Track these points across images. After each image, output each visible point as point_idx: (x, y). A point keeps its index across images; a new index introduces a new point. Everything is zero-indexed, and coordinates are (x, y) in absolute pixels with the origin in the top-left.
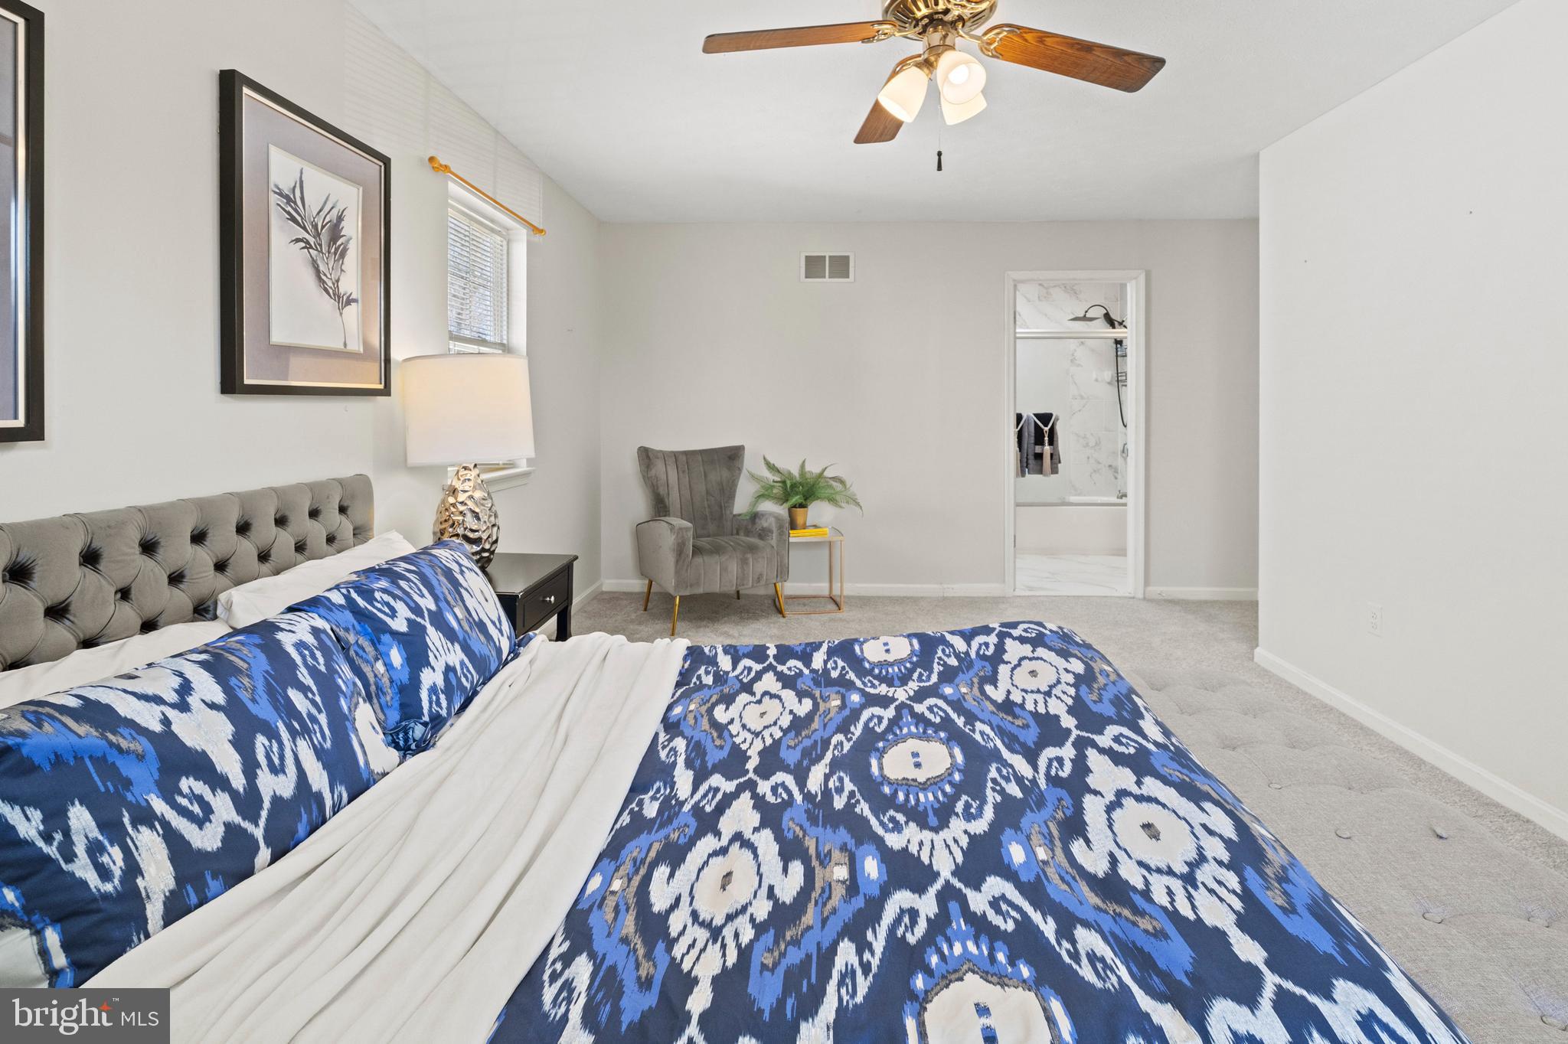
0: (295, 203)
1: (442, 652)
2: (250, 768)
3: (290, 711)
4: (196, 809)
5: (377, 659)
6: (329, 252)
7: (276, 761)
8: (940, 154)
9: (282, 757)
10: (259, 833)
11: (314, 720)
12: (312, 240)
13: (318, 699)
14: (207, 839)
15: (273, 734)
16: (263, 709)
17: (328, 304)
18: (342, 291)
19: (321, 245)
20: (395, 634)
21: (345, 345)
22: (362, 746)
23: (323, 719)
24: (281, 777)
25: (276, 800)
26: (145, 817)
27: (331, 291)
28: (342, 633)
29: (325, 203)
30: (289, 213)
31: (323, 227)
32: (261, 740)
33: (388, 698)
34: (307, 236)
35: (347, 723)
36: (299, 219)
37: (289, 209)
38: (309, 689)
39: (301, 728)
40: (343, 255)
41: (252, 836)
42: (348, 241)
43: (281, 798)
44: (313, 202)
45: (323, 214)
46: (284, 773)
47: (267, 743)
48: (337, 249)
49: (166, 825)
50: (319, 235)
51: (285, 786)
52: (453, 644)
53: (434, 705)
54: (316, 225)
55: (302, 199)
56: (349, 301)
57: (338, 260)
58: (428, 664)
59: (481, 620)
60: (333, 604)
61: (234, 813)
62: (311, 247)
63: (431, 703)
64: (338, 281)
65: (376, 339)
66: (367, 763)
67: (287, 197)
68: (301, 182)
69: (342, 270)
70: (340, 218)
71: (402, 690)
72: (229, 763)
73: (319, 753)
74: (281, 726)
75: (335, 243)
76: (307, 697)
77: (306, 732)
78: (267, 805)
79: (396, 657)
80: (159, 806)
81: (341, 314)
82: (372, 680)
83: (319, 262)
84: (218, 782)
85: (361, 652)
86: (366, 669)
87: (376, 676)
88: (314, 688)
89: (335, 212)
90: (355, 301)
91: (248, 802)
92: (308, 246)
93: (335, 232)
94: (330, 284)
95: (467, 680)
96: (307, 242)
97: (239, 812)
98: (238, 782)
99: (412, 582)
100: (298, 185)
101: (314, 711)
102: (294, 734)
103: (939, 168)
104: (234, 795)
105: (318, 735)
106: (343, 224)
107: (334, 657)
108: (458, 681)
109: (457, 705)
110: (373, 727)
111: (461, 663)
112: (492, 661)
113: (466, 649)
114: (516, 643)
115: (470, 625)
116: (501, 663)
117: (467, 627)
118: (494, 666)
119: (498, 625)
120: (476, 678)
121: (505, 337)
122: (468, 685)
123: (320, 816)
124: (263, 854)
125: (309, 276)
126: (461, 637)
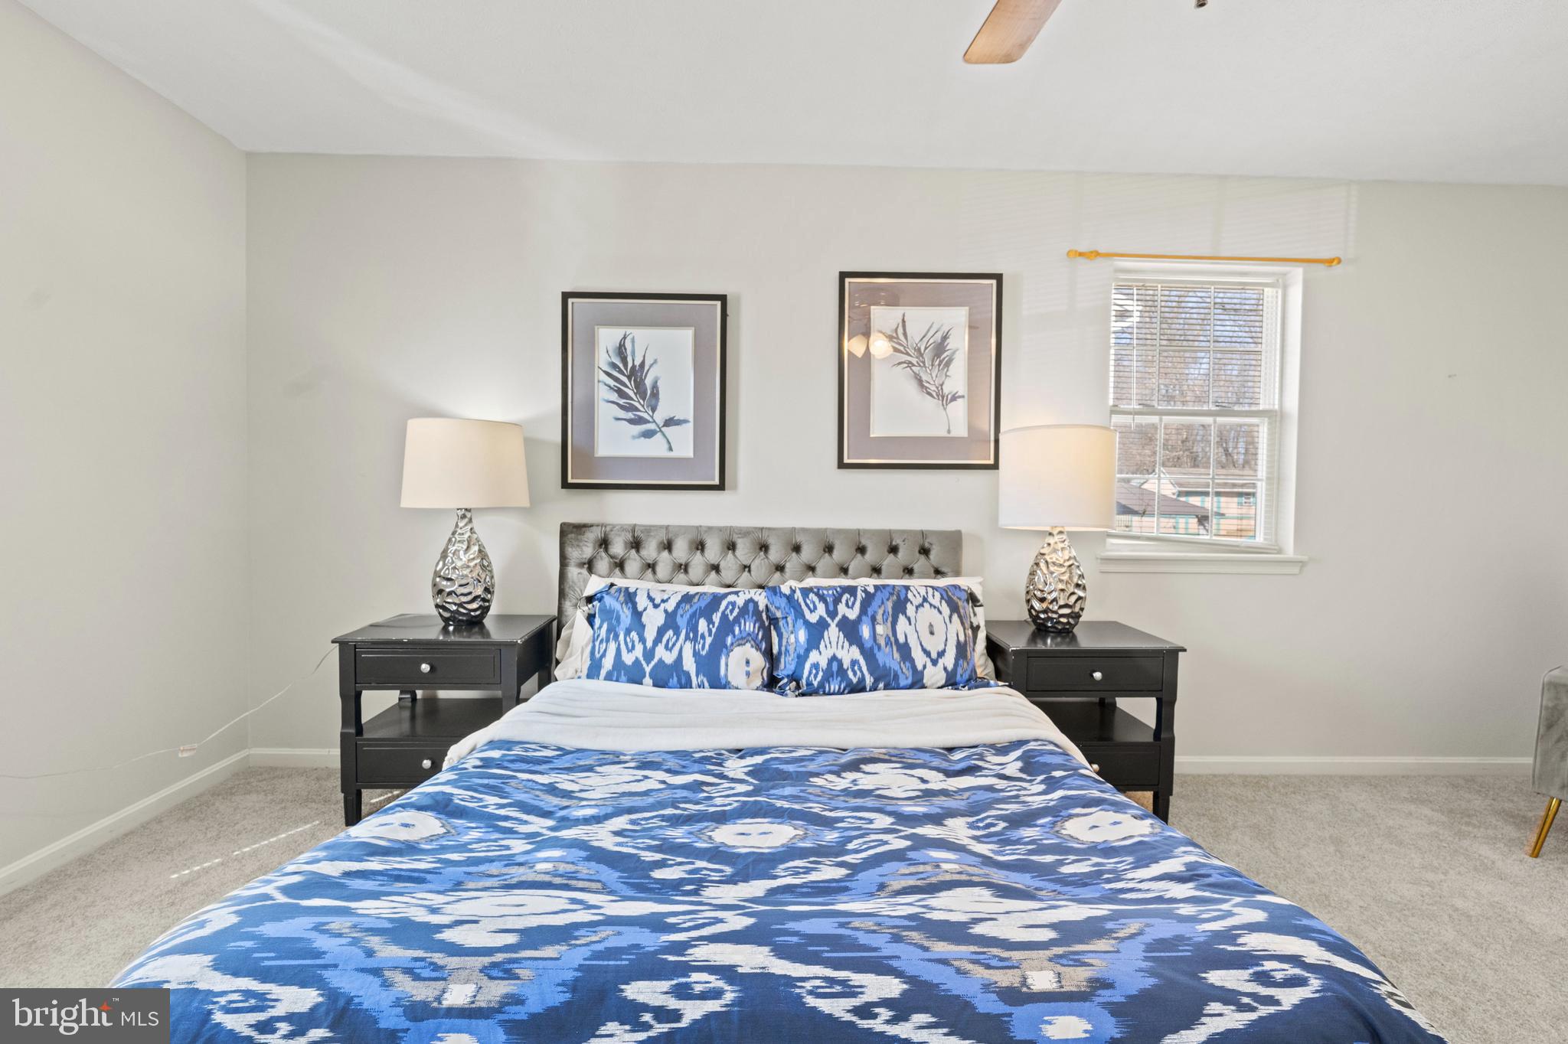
0: (898, 338)
1: (834, 644)
2: (657, 640)
3: (693, 628)
4: (630, 645)
5: (792, 633)
6: (932, 365)
7: (670, 645)
9: (674, 645)
10: (648, 669)
11: (703, 637)
12: (914, 361)
13: (714, 630)
14: (628, 659)
15: (677, 633)
16: (682, 622)
17: (931, 403)
18: (946, 390)
19: (924, 362)
20: (807, 623)
21: (949, 431)
22: (727, 665)
23: (709, 640)
24: (668, 652)
25: (661, 661)
26: (616, 637)
27: (934, 394)
28: (773, 609)
29: (929, 330)
30: (892, 347)
31: (926, 348)
32: (670, 633)
33: (790, 659)
34: (909, 358)
35: (724, 650)
36: (902, 348)
37: (893, 344)
38: (713, 624)
39: (693, 635)
40: (948, 364)
41: (644, 669)
42: (954, 353)
43: (664, 662)
44: (915, 331)
45: (926, 340)
46: (671, 652)
47: (672, 635)
48: (941, 362)
49: (619, 645)
50: (922, 355)
51: (669, 658)
52: (850, 645)
53: (812, 676)
54: (919, 349)
55: (905, 334)
56: (954, 398)
57: (943, 369)
58: (818, 648)
59: (906, 643)
60: (781, 592)
61: (641, 655)
62: (914, 365)
63: (810, 673)
64: (942, 385)
65: (987, 424)
66: (726, 676)
67: (891, 337)
68: (904, 321)
69: (946, 376)
70: (945, 338)
71: (799, 657)
72: (650, 635)
73: (696, 654)
74: (684, 632)
75: (939, 357)
76: (708, 626)
77: (695, 640)
78: (656, 660)
79: (802, 635)
80: (621, 637)
81: (945, 409)
82: (784, 643)
83: (922, 374)
84: (643, 640)
85: (785, 625)
86: (785, 635)
87: (787, 642)
88: (716, 625)
89: (938, 337)
90: (963, 397)
91: (649, 655)
92: (910, 364)
93: (940, 348)
94: (934, 388)
95: (855, 674)
96: (910, 362)
97: (644, 655)
98: (649, 644)
99: (855, 597)
100: (901, 325)
101: (706, 634)
102: (687, 638)
104: (645, 647)
105: (700, 646)
106: (948, 341)
107: (746, 617)
108: (842, 671)
109: (834, 686)
110: (748, 662)
111: (854, 663)
112: (901, 677)
113: (869, 654)
114: (958, 678)
115: (888, 642)
116: (918, 683)
117: (882, 642)
118: (903, 683)
119: (934, 655)
120: (869, 681)
121: (1277, 402)
122: (855, 680)
123: (688, 685)
124: (648, 680)
125: (912, 388)
126: (868, 645)
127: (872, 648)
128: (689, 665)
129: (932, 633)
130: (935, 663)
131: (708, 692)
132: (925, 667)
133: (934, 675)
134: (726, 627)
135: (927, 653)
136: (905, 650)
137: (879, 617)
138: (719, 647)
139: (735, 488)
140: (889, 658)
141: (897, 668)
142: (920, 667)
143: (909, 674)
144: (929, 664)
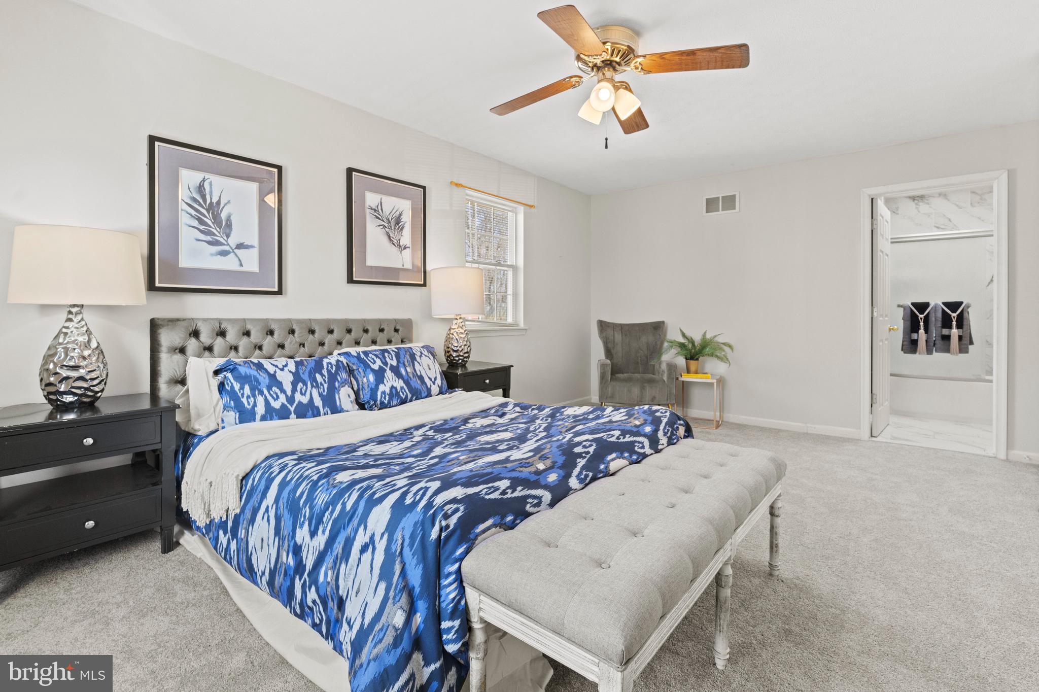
0: (378, 211)
1: (391, 379)
2: (294, 390)
3: (315, 380)
4: (275, 396)
5: (364, 377)
6: (395, 229)
7: (303, 392)
8: (606, 139)
9: (306, 391)
10: (292, 409)
11: (322, 384)
12: (386, 225)
13: (326, 380)
14: (276, 405)
15: (305, 384)
16: (305, 377)
17: (394, 249)
18: (401, 244)
19: (391, 227)
20: (373, 370)
21: (403, 266)
22: (340, 399)
23: (326, 386)
24: (303, 396)
25: (300, 402)
26: (261, 393)
27: (396, 245)
28: (351, 365)
29: (393, 209)
30: (375, 215)
31: (392, 219)
32: (300, 385)
33: (366, 392)
34: (384, 223)
35: (336, 390)
36: (380, 217)
37: (375, 214)
38: (324, 376)
39: (317, 385)
40: (402, 229)
41: (289, 409)
42: (405, 224)
43: (302, 403)
44: (387, 209)
45: (392, 214)
46: (305, 396)
47: (302, 386)
48: (399, 227)
49: (266, 397)
50: (390, 222)
51: (305, 400)
52: (399, 379)
53: (383, 398)
54: (389, 219)
55: (382, 210)
56: (405, 248)
57: (400, 231)
58: (383, 383)
59: (421, 375)
60: (352, 355)
61: (285, 401)
62: (386, 228)
63: (381, 397)
64: (399, 240)
65: (419, 263)
66: (340, 405)
67: (375, 210)
68: (381, 203)
69: (402, 236)
70: (400, 215)
71: (372, 389)
72: (288, 388)
73: (320, 395)
74: (309, 383)
75: (398, 225)
76: (322, 378)
77: (317, 387)
78: (296, 402)
79: (371, 378)
80: (265, 392)
81: (401, 253)
82: (361, 383)
83: (390, 233)
84: (283, 391)
85: (359, 373)
86: (360, 379)
87: (362, 383)
88: (327, 376)
89: (398, 213)
90: (409, 247)
91: (291, 400)
92: (384, 227)
93: (398, 221)
94: (396, 241)
95: (403, 394)
96: (384, 226)
97: (287, 401)
98: (289, 393)
99: (391, 355)
100: (379, 204)
101: (323, 382)
102: (312, 386)
103: (606, 147)
104: (287, 396)
105: (322, 390)
106: (402, 217)
107: (341, 370)
108: (397, 393)
109: (395, 402)
110: (349, 396)
111: (402, 388)
112: (423, 392)
113: (407, 383)
114: (443, 390)
115: (414, 376)
116: (429, 395)
117: (411, 376)
118: (423, 395)
119: (433, 380)
120: (409, 396)
121: (514, 262)
122: (404, 397)
123: (317, 414)
124: (293, 416)
125: (385, 239)
126: (406, 378)
127: (408, 379)
128: (318, 402)
129: (430, 369)
130: (434, 383)
131: (330, 417)
132: (431, 386)
133: (435, 389)
134: (332, 378)
135: (430, 379)
136: (421, 378)
137: (406, 363)
138: (332, 390)
140: (416, 383)
141: (420, 388)
142: (428, 386)
143: (425, 390)
144: (432, 384)
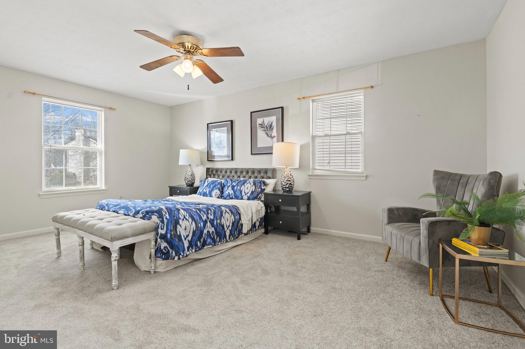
0: (263, 125)
6: (269, 130)
7: (206, 189)
8: (188, 86)
11: (211, 188)
12: (266, 129)
15: (207, 187)
16: (209, 185)
17: (269, 139)
18: (272, 136)
19: (268, 130)
20: (227, 186)
21: (273, 145)
22: (213, 193)
25: (204, 192)
27: (270, 137)
29: (269, 122)
30: (261, 127)
31: (268, 126)
36: (263, 127)
37: (262, 126)
40: (273, 129)
42: (274, 127)
44: (266, 123)
45: (268, 124)
48: (271, 129)
50: (267, 128)
56: (274, 137)
58: (227, 191)
62: (266, 130)
64: (271, 134)
67: (261, 125)
68: (264, 121)
69: (272, 132)
70: (272, 123)
73: (209, 191)
81: (273, 140)
83: (267, 132)
89: (271, 123)
93: (271, 126)
94: (270, 135)
96: (265, 130)
102: (209, 188)
103: (188, 89)
108: (229, 195)
109: (228, 198)
110: (216, 193)
111: (232, 194)
112: (239, 197)
113: (234, 192)
114: (250, 198)
115: (239, 190)
116: (242, 199)
117: (238, 190)
118: (239, 198)
119: (246, 193)
120: (234, 197)
122: (231, 197)
123: (207, 196)
124: (202, 195)
125: (265, 135)
126: (235, 190)
127: (236, 191)
128: (208, 192)
129: (247, 189)
130: (246, 195)
131: (210, 197)
132: (244, 195)
133: (245, 197)
134: (215, 186)
135: (245, 193)
136: (241, 192)
137: (239, 185)
138: (213, 190)
139: (235, 160)
140: (238, 193)
141: (238, 195)
142: (243, 195)
143: (241, 197)
144: (245, 195)
